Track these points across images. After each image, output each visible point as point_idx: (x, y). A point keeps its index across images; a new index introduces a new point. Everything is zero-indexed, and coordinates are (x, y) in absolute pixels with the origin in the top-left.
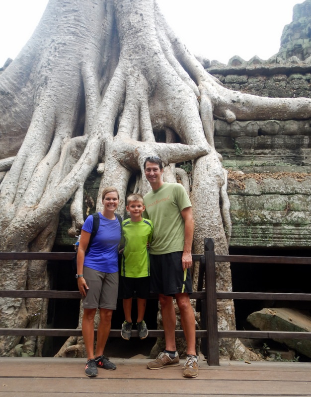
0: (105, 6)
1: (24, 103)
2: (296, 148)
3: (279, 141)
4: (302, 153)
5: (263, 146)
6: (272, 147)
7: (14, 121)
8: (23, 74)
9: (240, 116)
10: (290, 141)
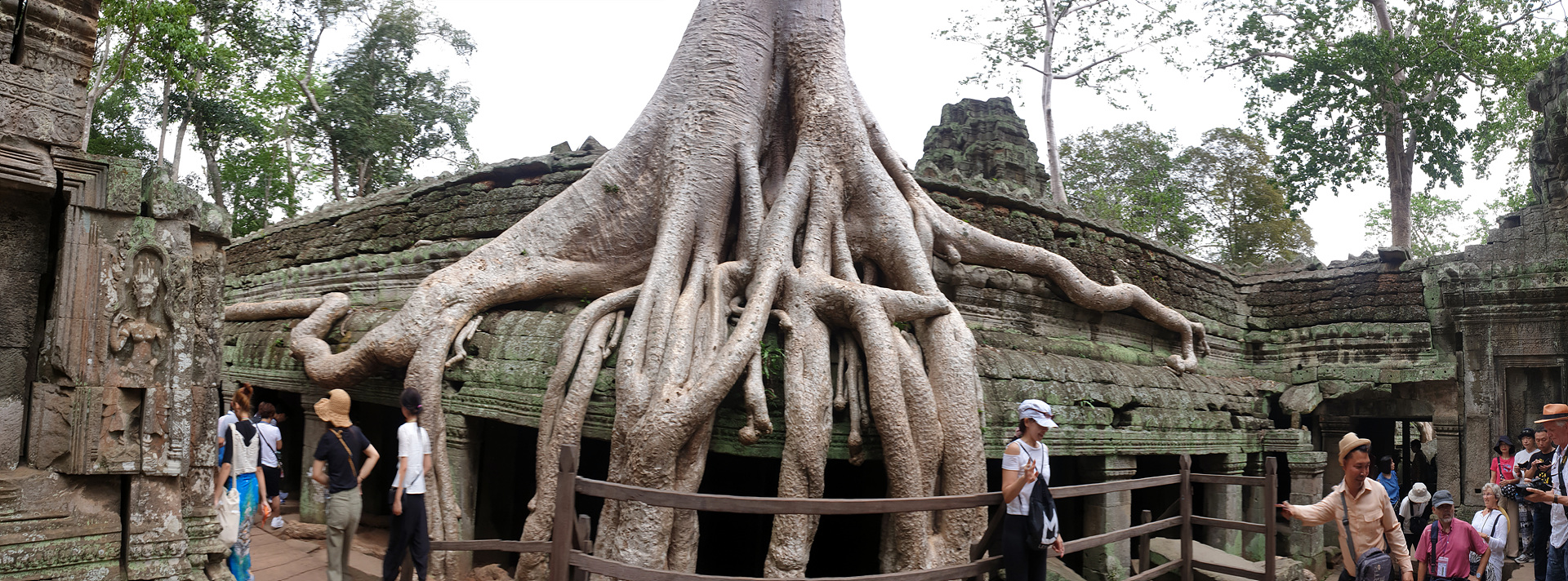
0: (774, 60)
1: (641, 204)
7: (624, 232)
8: (639, 158)
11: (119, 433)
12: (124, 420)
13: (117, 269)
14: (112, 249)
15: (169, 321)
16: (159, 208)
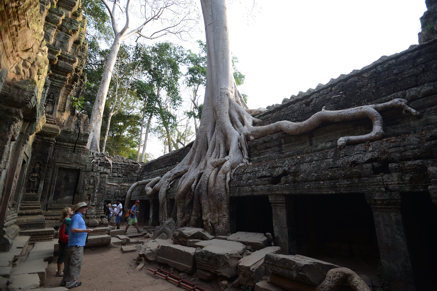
2: (280, 145)
3: (272, 144)
4: (282, 148)
5: (267, 148)
6: (270, 147)
9: (256, 137)
10: (276, 143)
11: (86, 200)
12: (87, 198)
13: (87, 179)
14: (86, 176)
15: (95, 186)
16: (94, 170)
